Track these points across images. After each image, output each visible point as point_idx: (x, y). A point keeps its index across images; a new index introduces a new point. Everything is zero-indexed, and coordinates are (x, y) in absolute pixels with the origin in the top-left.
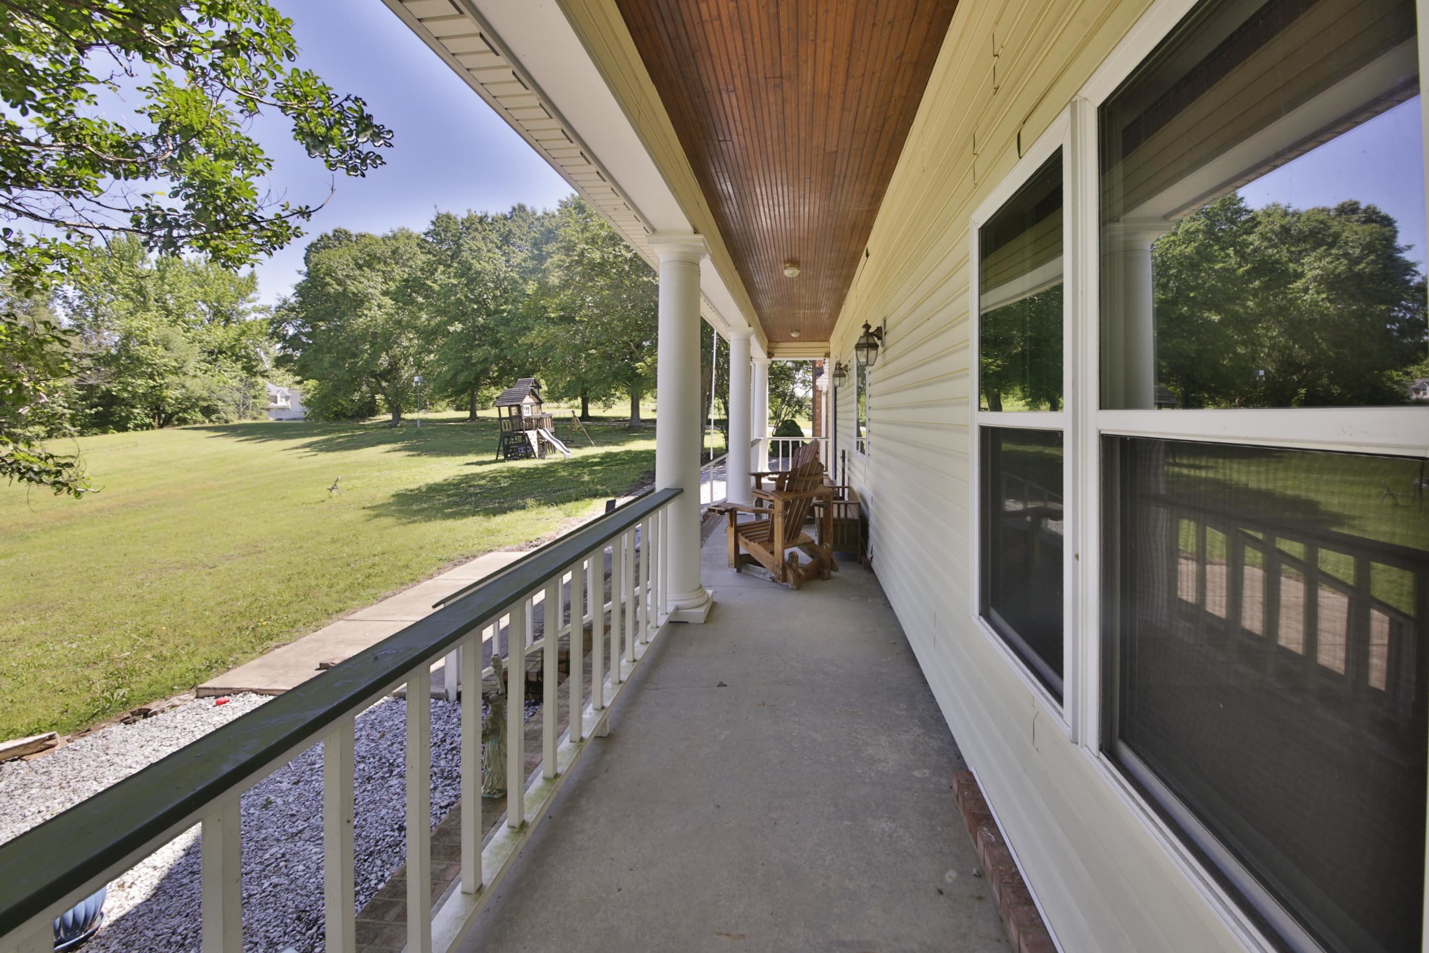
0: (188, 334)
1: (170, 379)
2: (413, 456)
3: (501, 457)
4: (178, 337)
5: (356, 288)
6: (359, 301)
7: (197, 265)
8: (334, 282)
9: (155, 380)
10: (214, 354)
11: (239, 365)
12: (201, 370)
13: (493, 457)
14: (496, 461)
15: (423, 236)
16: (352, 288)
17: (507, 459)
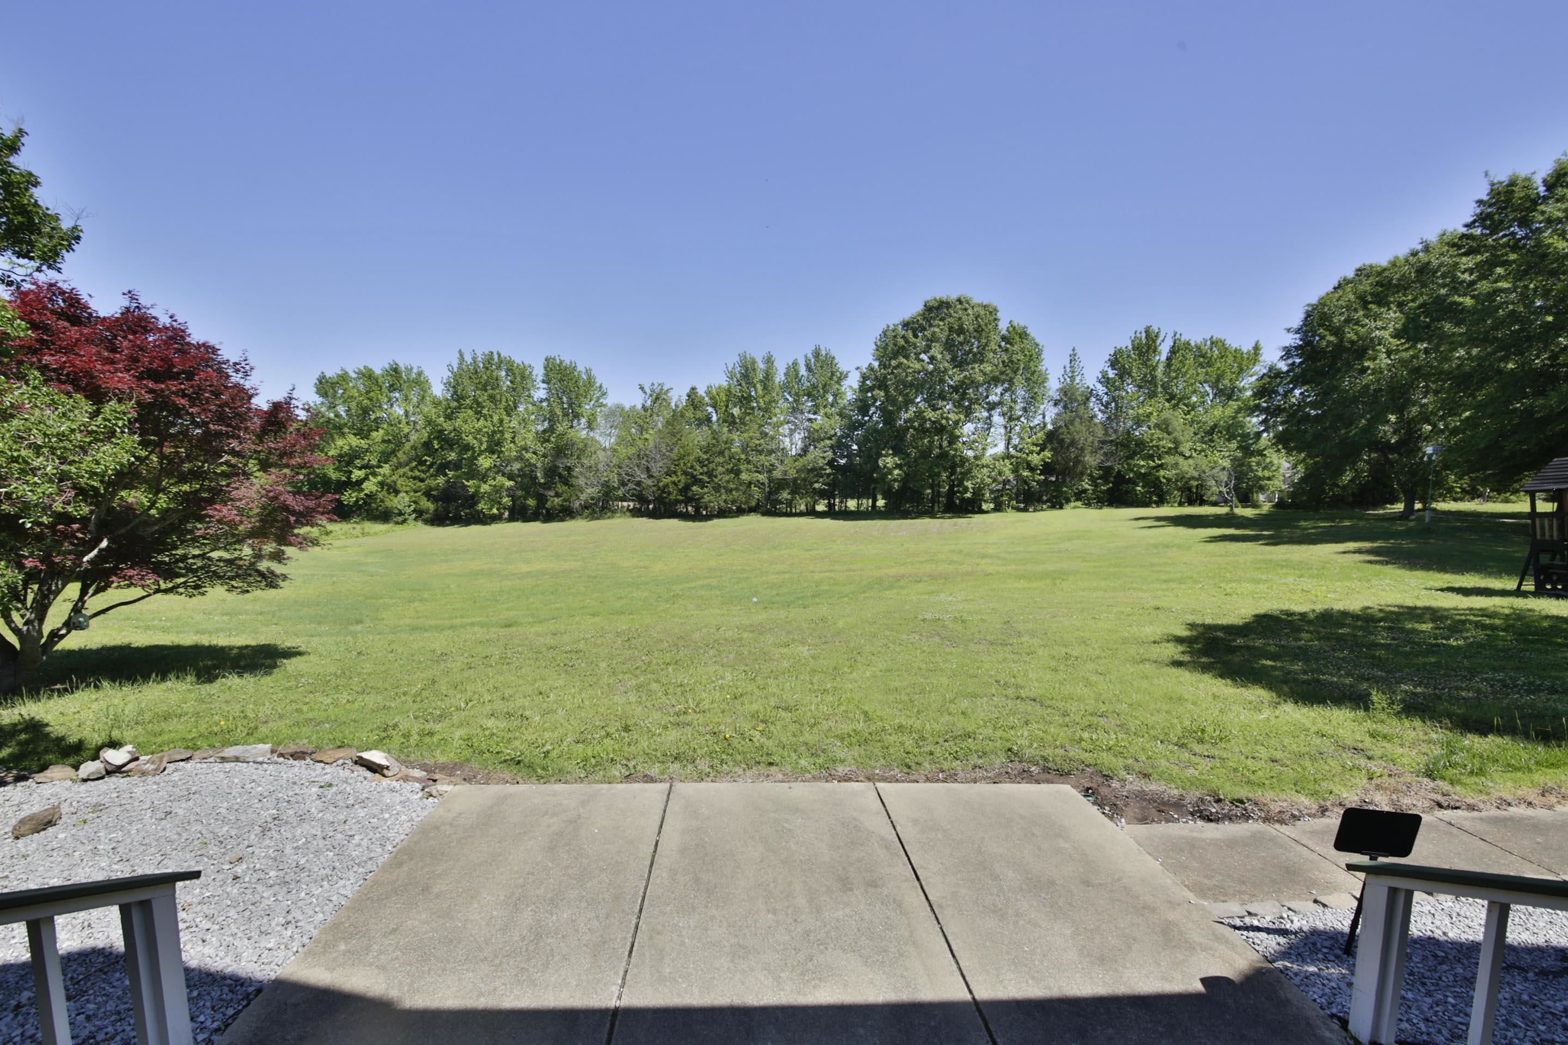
0: (1188, 417)
1: (1168, 459)
2: (1376, 562)
3: (1529, 586)
4: (1177, 419)
5: (1356, 334)
6: (1362, 349)
7: (1202, 347)
8: (1327, 333)
9: (1154, 461)
10: (1210, 434)
11: (1234, 445)
12: (1195, 450)
13: (1511, 584)
14: (1518, 593)
15: (1464, 230)
16: (1351, 336)
17: (1539, 592)
